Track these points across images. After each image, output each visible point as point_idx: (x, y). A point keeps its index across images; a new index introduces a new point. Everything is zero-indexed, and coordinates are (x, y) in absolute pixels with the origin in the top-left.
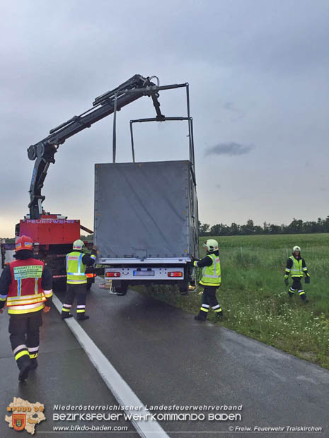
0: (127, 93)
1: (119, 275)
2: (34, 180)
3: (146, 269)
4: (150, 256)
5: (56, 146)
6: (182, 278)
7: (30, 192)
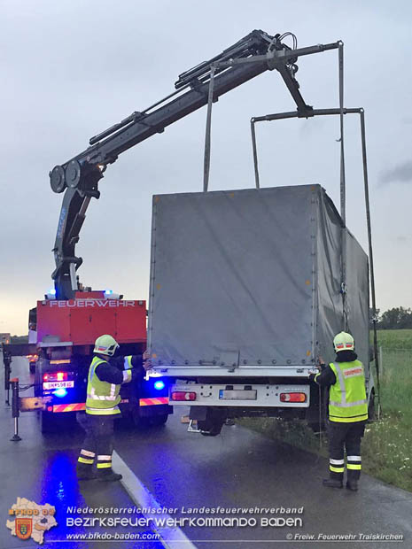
0: (236, 66)
1: (193, 397)
2: (63, 230)
3: (242, 387)
4: (245, 363)
5: (101, 167)
6: (306, 405)
7: (56, 250)
